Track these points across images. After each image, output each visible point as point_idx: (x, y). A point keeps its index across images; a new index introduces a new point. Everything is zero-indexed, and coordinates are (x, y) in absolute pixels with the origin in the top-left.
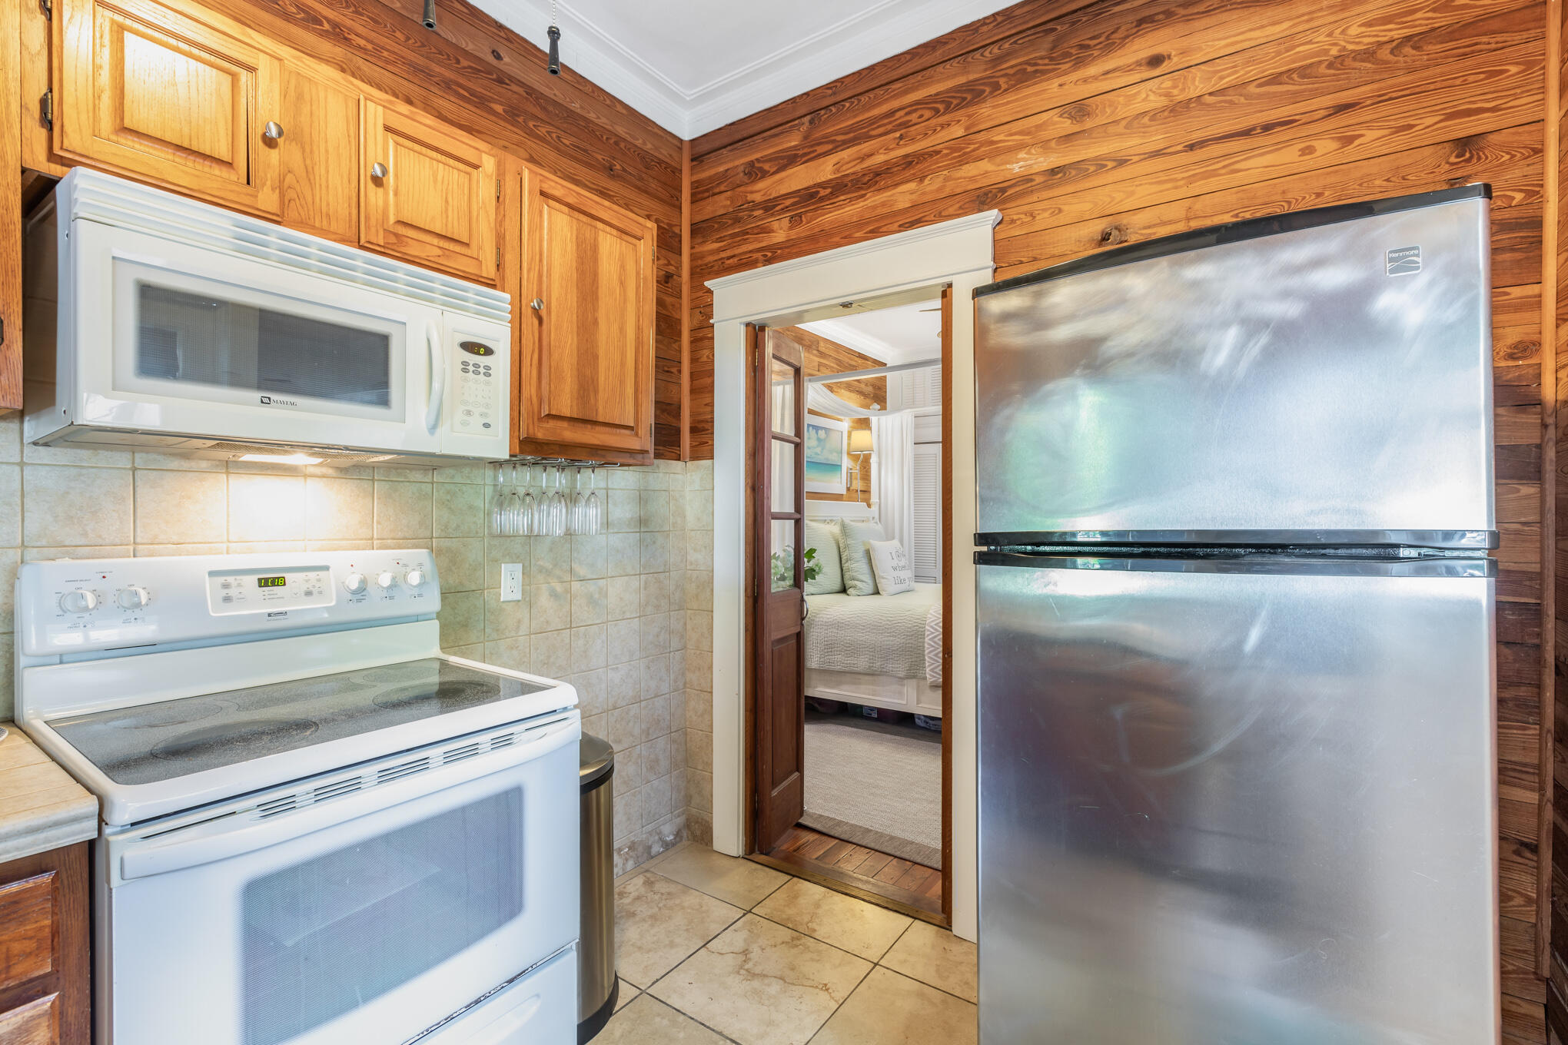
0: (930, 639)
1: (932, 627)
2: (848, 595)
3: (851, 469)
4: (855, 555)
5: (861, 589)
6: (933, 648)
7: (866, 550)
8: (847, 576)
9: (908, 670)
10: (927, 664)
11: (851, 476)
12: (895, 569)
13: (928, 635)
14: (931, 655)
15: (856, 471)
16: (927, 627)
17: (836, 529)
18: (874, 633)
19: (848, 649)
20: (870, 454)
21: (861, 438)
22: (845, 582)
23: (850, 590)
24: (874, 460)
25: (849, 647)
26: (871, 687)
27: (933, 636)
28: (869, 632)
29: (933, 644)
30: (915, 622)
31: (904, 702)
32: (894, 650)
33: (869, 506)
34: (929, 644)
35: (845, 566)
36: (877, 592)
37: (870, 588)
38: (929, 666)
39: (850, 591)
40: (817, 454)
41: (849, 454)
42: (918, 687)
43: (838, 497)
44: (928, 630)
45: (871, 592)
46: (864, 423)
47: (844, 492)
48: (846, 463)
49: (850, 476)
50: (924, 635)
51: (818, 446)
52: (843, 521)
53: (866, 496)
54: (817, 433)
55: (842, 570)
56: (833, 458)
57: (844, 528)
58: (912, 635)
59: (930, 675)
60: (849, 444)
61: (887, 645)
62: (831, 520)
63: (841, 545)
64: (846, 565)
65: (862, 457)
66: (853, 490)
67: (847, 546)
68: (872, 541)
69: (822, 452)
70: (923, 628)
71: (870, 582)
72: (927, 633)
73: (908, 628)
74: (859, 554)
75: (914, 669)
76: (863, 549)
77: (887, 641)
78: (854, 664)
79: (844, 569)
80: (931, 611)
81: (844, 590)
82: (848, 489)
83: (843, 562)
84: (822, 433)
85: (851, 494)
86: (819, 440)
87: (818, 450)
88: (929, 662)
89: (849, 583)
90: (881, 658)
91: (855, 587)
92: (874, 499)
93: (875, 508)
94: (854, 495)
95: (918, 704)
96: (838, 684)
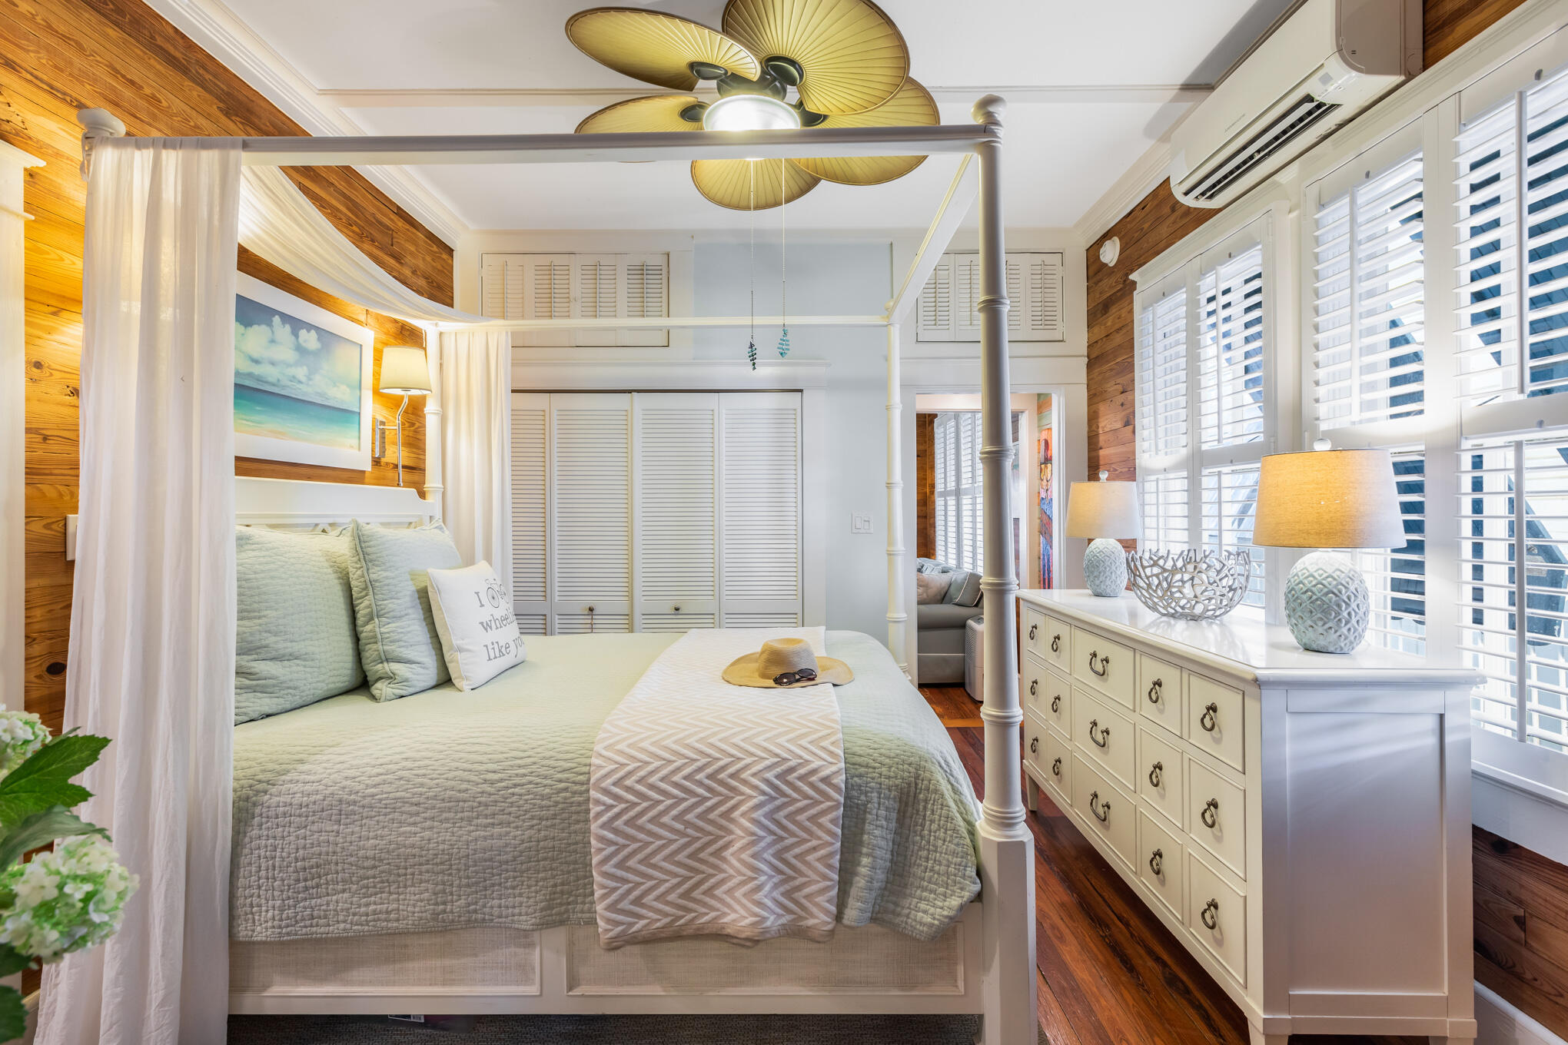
0: (603, 826)
1: (606, 792)
2: (374, 698)
3: (383, 423)
4: (390, 605)
5: (406, 680)
6: (612, 848)
7: (418, 591)
8: (370, 653)
9: (542, 910)
10: (598, 893)
11: (383, 437)
12: (486, 627)
13: (599, 815)
14: (608, 868)
15: (394, 424)
16: (593, 794)
17: (341, 546)
18: (447, 820)
19: (371, 873)
20: (424, 397)
21: (402, 362)
22: (366, 667)
23: (379, 685)
24: (431, 409)
25: (374, 867)
26: (438, 963)
27: (610, 814)
28: (432, 819)
29: (611, 836)
30: (560, 781)
31: (534, 990)
32: (507, 862)
33: (422, 495)
34: (601, 839)
35: (366, 631)
36: (445, 680)
37: (430, 675)
38: (604, 897)
39: (380, 688)
40: (293, 378)
41: (377, 392)
42: (571, 944)
43: (353, 476)
44: (598, 802)
45: (433, 682)
46: (408, 336)
47: (367, 467)
48: (370, 410)
49: (381, 435)
50: (588, 811)
51: (297, 364)
52: (358, 527)
53: (415, 477)
54: (297, 336)
55: (357, 639)
56: (340, 395)
57: (363, 546)
58: (554, 816)
59: (608, 921)
60: (377, 375)
61: (484, 850)
62: (331, 525)
63: (353, 583)
64: (369, 627)
65: (406, 400)
66: (387, 464)
67: (369, 586)
68: (430, 570)
69: (310, 379)
70: (581, 793)
71: (429, 660)
72: (595, 809)
73: (543, 797)
74: (403, 601)
75: (561, 904)
76: (414, 588)
77: (485, 838)
78: (388, 912)
79: (362, 636)
80: (598, 748)
81: (362, 684)
82: (376, 462)
83: (359, 622)
84: (309, 339)
85: (381, 471)
86: (300, 349)
87: (301, 372)
88: (604, 887)
89: (374, 668)
90: (468, 886)
91: (390, 677)
92: (432, 481)
93: (433, 500)
94: (391, 474)
95: (570, 988)
96: (339, 969)
